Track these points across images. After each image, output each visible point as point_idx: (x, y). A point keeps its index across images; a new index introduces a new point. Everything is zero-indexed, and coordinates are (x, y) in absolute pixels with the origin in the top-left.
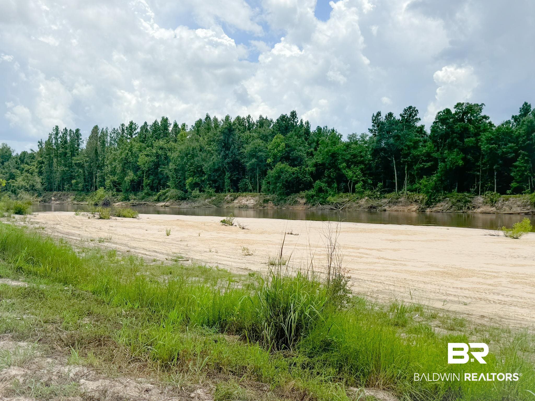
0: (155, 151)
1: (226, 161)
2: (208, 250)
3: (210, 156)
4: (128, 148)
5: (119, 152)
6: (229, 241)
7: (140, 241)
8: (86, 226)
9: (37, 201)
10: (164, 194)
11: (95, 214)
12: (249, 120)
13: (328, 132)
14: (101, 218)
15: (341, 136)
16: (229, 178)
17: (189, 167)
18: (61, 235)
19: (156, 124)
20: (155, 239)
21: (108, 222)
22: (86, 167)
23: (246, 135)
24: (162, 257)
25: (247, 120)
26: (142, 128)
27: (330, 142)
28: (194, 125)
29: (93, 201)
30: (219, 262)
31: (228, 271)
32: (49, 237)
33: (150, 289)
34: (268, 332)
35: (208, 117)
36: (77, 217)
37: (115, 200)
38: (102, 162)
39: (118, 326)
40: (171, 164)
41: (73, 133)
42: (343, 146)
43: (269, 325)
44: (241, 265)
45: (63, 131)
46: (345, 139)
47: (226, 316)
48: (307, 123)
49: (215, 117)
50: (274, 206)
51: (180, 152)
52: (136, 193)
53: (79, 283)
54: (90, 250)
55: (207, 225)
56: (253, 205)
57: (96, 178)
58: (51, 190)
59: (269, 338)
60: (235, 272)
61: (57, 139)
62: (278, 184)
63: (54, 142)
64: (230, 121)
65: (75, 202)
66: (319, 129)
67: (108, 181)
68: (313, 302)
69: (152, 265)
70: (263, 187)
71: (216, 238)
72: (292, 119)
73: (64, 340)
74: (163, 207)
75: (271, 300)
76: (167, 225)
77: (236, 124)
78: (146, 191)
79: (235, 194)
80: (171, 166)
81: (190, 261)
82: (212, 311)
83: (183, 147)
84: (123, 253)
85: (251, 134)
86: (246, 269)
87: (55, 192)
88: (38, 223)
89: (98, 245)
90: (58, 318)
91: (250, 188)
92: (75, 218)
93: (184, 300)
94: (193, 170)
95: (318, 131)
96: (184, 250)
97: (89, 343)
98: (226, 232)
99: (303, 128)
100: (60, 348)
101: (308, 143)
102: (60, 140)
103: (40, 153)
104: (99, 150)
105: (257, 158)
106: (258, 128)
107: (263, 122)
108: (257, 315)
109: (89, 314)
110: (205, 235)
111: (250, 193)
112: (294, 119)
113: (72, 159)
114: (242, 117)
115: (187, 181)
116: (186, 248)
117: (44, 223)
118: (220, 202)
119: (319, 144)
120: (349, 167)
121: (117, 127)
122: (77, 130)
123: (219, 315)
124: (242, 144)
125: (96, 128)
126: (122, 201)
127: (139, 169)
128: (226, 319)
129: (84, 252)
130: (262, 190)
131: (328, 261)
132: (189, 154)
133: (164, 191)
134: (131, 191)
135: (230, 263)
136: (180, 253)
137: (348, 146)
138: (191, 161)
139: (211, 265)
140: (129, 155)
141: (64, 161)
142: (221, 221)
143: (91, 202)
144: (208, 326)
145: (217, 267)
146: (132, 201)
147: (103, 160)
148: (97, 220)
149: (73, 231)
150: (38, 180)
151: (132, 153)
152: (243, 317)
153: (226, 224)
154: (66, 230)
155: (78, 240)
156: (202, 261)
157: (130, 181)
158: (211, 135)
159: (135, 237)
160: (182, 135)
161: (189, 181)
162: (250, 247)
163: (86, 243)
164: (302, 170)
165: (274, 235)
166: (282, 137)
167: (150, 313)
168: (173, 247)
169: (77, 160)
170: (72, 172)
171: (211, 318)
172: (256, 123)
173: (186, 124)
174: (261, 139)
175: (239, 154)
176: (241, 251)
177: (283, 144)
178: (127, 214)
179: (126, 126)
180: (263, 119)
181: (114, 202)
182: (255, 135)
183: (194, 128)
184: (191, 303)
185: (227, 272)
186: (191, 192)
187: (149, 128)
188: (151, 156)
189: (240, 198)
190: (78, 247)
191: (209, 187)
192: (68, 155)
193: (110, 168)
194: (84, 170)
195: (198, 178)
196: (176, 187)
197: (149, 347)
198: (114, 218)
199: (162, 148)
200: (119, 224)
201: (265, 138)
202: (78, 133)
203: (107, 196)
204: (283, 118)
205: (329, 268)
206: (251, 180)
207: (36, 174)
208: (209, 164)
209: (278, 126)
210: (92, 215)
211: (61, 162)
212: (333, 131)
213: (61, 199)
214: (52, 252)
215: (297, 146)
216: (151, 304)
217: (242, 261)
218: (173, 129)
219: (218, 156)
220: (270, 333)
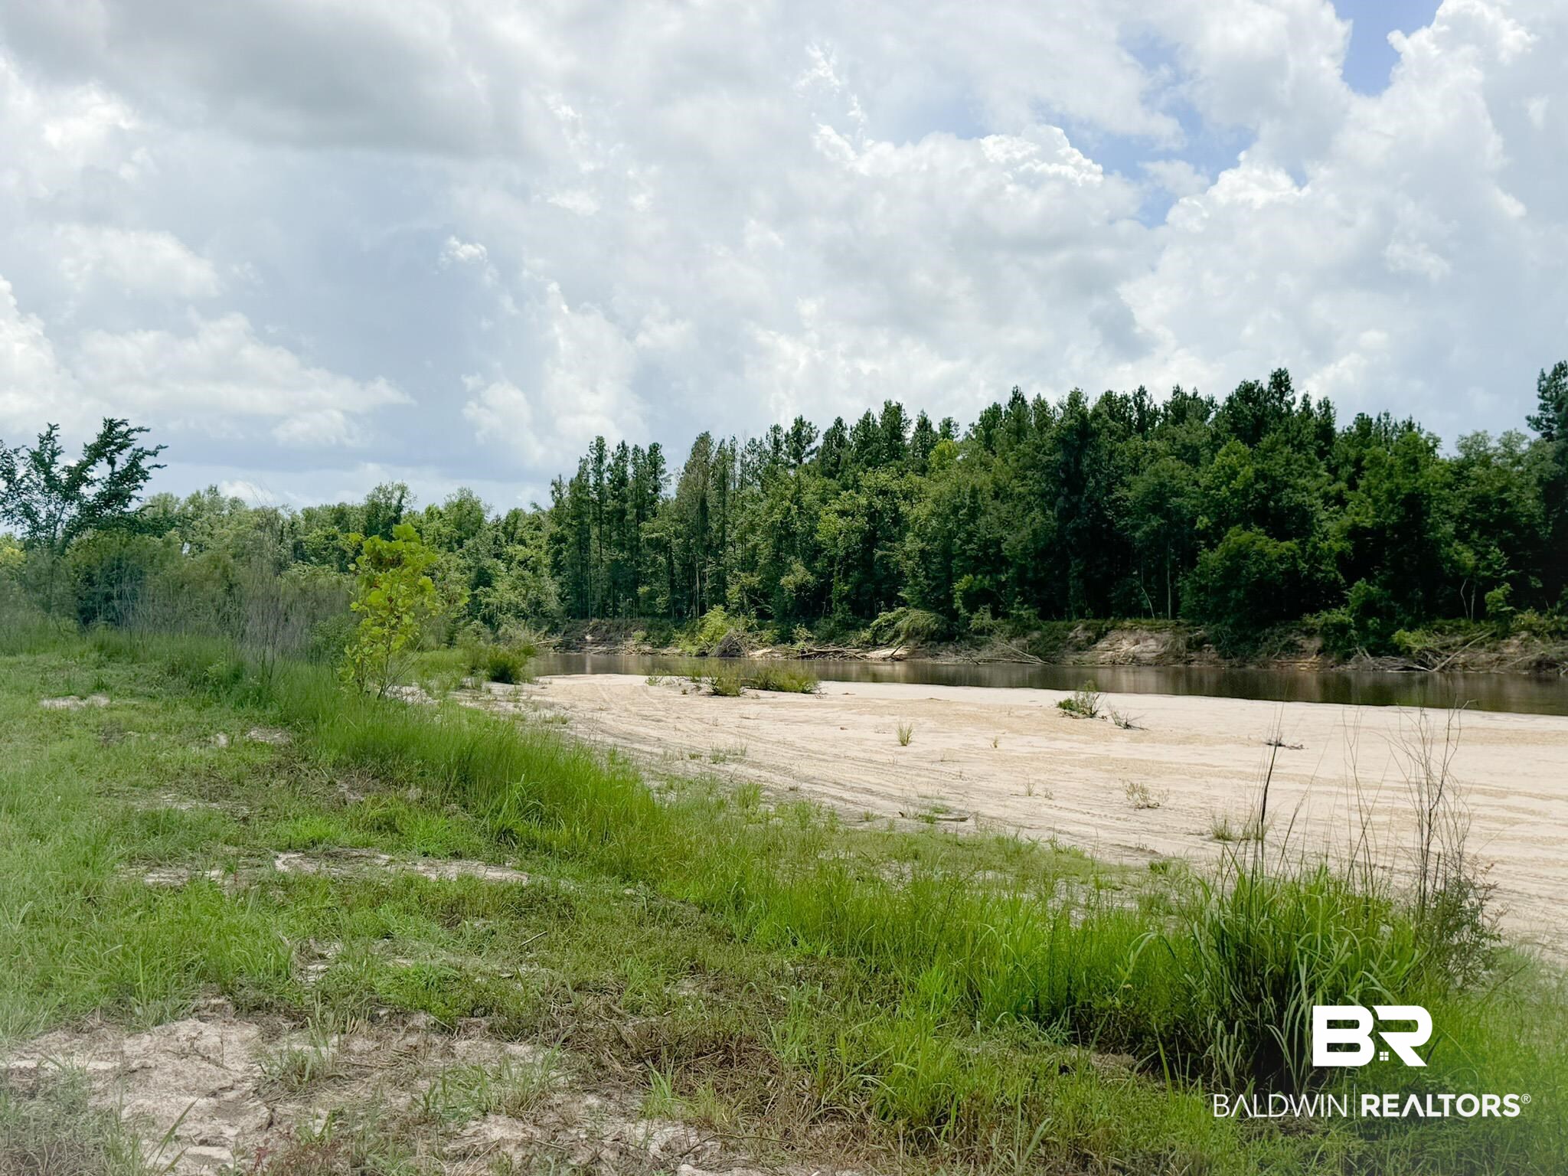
0: (863, 501)
1: (1071, 525)
2: (1023, 789)
3: (1024, 510)
4: (789, 495)
5: (766, 504)
6: (1087, 763)
7: (824, 760)
8: (675, 715)
9: (547, 645)
10: (891, 624)
11: (700, 681)
12: (1142, 401)
13: (1394, 431)
14: (716, 693)
15: (1437, 441)
16: (1080, 575)
17: (961, 545)
18: (610, 740)
19: (869, 423)
20: (867, 756)
21: (735, 705)
22: (675, 549)
23: (1132, 446)
24: (888, 809)
25: (1136, 402)
26: (829, 436)
27: (1399, 462)
28: (977, 422)
29: (694, 644)
30: (1057, 827)
31: (1087, 855)
32: (579, 746)
33: (859, 903)
34: (1228, 1051)
35: (1017, 399)
36: (652, 689)
37: (754, 640)
38: (720, 534)
39: (776, 1008)
40: (909, 536)
41: (643, 455)
42: (1442, 471)
43: (1229, 1028)
44: (1125, 837)
45: (615, 451)
46: (1448, 451)
47: (1090, 992)
48: (1326, 405)
49: (1039, 396)
50: (1219, 660)
51: (936, 501)
52: (812, 622)
53: (662, 877)
54: (690, 783)
55: (1016, 713)
56: (1154, 655)
57: (703, 579)
58: (584, 615)
59: (1230, 1070)
60: (1108, 858)
61: (599, 473)
62: (1234, 592)
63: (592, 481)
64: (1084, 408)
65: (647, 648)
66: (1364, 423)
67: (736, 588)
68: (1371, 963)
69: (863, 831)
70: (1187, 601)
71: (1047, 753)
72: (1277, 395)
73: (629, 1041)
74: (889, 661)
75: (1233, 950)
76: (901, 715)
77: (1100, 415)
78: (838, 616)
79: (1100, 622)
80: (911, 543)
81: (970, 822)
82: (1046, 976)
83: (945, 487)
84: (779, 794)
85: (1147, 444)
86: (1142, 850)
87: (596, 620)
88: (551, 706)
89: (710, 768)
90: (609, 977)
91: (1148, 604)
92: (646, 691)
93: (963, 938)
94: (974, 553)
95: (1359, 427)
96: (953, 788)
97: (697, 1055)
98: (1075, 737)
99: (1312, 421)
100: (618, 1066)
101: (1329, 465)
102: (607, 475)
103: (557, 516)
104: (712, 500)
105: (1167, 515)
106: (1171, 426)
107: (1184, 407)
108: (1190, 995)
109: (694, 969)
110: (1014, 745)
111: (1144, 621)
112: (1282, 394)
113: (639, 529)
114: (1119, 393)
115: (956, 586)
116: (958, 782)
117: (567, 706)
118: (1052, 648)
119: (1364, 468)
120: (1462, 536)
121: (761, 434)
122: (655, 448)
123: (1069, 989)
124: (1121, 475)
125: (704, 440)
126: (774, 644)
127: (821, 551)
128: (1089, 1004)
129: (672, 788)
130: (1182, 610)
131: (1418, 835)
132: (963, 506)
133: (890, 616)
134: (797, 615)
135: (1092, 831)
136: (941, 798)
137: (1460, 471)
138: (967, 527)
139: (1033, 835)
140: (793, 512)
141: (619, 535)
142: (1061, 705)
143: (689, 648)
144: (1035, 1019)
145: (1052, 842)
146: (800, 645)
147: (722, 528)
148: (706, 699)
149: (642, 730)
150: (551, 586)
151: (800, 507)
152: (1144, 999)
153: (1074, 713)
154: (625, 727)
155: (657, 755)
156: (1006, 822)
157: (796, 588)
158: (1028, 450)
159: (809, 747)
160: (942, 453)
161: (961, 585)
162: (1150, 784)
163: (679, 764)
164: (1309, 548)
165: (1223, 747)
166: (1245, 449)
167: (863, 975)
168: (920, 779)
169: (654, 531)
170: (639, 564)
171: (1044, 998)
172: (1162, 411)
173: (955, 420)
174: (1179, 457)
175: (1109, 503)
176: (1123, 796)
177: (1248, 471)
178: (788, 683)
179: (785, 432)
180: (1185, 397)
181: (752, 648)
182: (1161, 446)
183: (976, 431)
184: (982, 948)
185: (1082, 857)
186: (970, 619)
187: (847, 435)
188: (853, 515)
189: (1113, 634)
190: (656, 776)
191: (1022, 603)
192: (629, 517)
193: (739, 551)
194: (670, 557)
195: (988, 577)
196: (924, 604)
197: (869, 1078)
198: (752, 692)
199: (883, 492)
200: (767, 709)
201: (1191, 455)
202: (655, 457)
203: (732, 630)
204: (1247, 393)
205: (1425, 854)
206: (1147, 580)
207: (546, 571)
208: (1019, 537)
209: (1233, 416)
210: (693, 685)
211: (611, 537)
212: (1410, 426)
213: (610, 639)
214: (590, 790)
215: (1292, 475)
216: (866, 946)
217: (1128, 825)
218: (915, 436)
219: (1048, 512)
220: (1235, 1054)
